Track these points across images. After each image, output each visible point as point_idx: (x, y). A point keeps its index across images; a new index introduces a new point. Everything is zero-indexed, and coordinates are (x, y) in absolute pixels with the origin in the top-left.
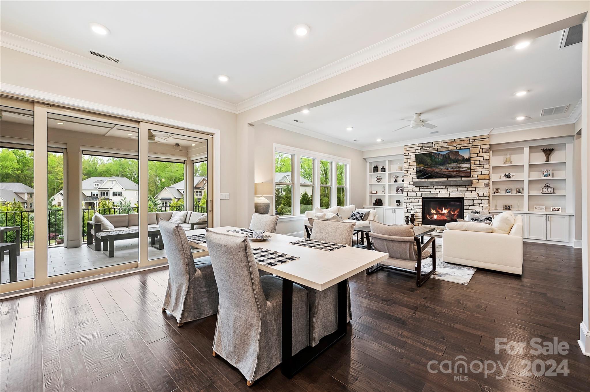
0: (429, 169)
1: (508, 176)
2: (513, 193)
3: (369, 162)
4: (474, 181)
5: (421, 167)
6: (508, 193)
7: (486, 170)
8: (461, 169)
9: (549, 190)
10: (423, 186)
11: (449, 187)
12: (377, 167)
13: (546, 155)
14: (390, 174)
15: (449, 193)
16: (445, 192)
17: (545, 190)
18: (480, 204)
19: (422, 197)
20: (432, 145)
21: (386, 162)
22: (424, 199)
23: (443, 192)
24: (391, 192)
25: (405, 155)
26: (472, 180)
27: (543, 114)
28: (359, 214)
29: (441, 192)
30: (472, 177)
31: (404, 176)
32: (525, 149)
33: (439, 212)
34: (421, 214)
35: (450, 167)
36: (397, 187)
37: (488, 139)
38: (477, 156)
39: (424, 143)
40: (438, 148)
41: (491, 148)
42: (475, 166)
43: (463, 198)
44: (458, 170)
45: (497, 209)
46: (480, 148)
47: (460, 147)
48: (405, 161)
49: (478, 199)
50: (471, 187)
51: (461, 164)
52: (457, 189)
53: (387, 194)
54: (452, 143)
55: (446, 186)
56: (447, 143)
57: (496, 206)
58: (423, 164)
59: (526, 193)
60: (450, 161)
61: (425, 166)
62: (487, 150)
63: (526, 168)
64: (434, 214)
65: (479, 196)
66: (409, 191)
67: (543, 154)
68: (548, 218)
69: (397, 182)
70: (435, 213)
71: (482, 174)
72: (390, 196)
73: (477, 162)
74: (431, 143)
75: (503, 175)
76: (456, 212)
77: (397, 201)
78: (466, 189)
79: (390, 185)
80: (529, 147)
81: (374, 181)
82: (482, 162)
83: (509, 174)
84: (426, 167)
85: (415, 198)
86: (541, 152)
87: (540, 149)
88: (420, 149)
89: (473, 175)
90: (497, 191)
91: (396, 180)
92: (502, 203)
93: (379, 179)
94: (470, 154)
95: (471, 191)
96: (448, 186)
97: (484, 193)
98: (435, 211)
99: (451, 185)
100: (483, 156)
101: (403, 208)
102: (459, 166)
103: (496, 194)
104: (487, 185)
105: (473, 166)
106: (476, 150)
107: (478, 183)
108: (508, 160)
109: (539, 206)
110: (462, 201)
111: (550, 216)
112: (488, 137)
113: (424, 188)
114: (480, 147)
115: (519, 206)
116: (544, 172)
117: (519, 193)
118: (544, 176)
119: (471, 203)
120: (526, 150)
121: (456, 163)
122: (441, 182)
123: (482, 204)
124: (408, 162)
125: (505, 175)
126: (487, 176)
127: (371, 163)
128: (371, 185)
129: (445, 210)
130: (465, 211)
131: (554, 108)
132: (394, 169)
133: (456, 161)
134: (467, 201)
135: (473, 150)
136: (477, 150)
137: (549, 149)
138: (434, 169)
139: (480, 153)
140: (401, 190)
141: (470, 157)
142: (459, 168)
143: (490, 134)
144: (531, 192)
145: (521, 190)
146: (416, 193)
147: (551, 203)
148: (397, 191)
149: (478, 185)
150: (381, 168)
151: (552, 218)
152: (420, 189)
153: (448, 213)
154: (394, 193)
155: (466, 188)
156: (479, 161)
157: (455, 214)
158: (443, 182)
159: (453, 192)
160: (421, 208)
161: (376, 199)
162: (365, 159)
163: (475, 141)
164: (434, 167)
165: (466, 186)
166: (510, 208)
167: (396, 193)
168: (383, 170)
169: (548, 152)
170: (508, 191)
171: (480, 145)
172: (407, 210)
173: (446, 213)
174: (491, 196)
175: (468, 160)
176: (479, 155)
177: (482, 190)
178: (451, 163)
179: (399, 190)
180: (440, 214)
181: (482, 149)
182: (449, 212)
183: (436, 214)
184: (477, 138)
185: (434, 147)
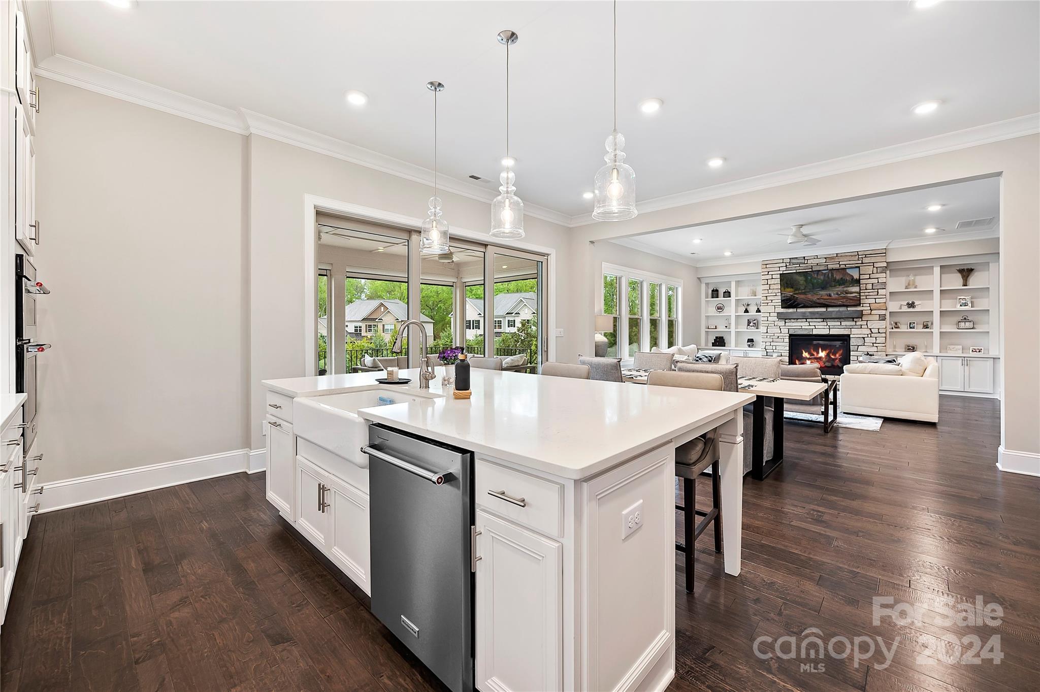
0: (802, 296)
1: (911, 305)
2: (919, 329)
3: (706, 283)
4: (864, 312)
5: (789, 292)
6: (911, 328)
7: (881, 297)
8: (849, 295)
9: (967, 324)
10: (790, 319)
11: (829, 320)
12: (717, 291)
13: (963, 277)
14: (737, 301)
15: (829, 329)
16: (823, 327)
17: (962, 324)
18: (873, 343)
19: (790, 334)
20: (803, 261)
21: (732, 283)
22: (792, 337)
23: (819, 327)
24: (739, 327)
25: (762, 274)
26: (862, 311)
27: (960, 225)
28: (706, 357)
29: (817, 327)
30: (863, 306)
31: (762, 304)
32: (934, 268)
33: (814, 355)
34: (788, 358)
35: (834, 292)
36: (748, 320)
37: (885, 254)
38: (868, 277)
39: (792, 258)
40: (812, 265)
41: (890, 267)
42: (866, 291)
43: (849, 336)
44: (844, 297)
45: (897, 350)
46: (874, 267)
47: (845, 265)
48: (763, 282)
49: (871, 337)
50: (861, 320)
51: (849, 287)
52: (841, 322)
53: (733, 329)
54: (833, 259)
55: (824, 319)
56: (825, 258)
57: (895, 347)
58: (792, 288)
59: (936, 329)
60: (834, 283)
61: (795, 291)
62: (883, 270)
63: (937, 294)
64: (806, 358)
65: (872, 333)
66: (770, 325)
67: (959, 276)
68: (966, 361)
69: (748, 312)
70: (808, 356)
71: (876, 303)
72: (737, 333)
73: (870, 286)
74: (803, 258)
75: (905, 303)
76: (837, 355)
77: (748, 339)
78: (853, 323)
79: (737, 317)
80: (941, 266)
81: (712, 311)
82: (876, 285)
83: (913, 303)
84: (797, 292)
85: (778, 335)
86: (956, 273)
87: (954, 269)
88: (786, 266)
89: (863, 304)
90: (896, 326)
91: (746, 309)
92: (903, 342)
93: (720, 309)
94: (860, 274)
95: (861, 325)
96: (828, 318)
97: (879, 329)
98: (809, 354)
99: (833, 316)
100: (877, 278)
101: (760, 349)
102: (847, 290)
103: (895, 330)
104: (882, 318)
105: (863, 291)
106: (867, 270)
107: (871, 314)
108: (911, 283)
109: (954, 346)
110: (847, 339)
111: (968, 359)
112: (884, 253)
113: (793, 321)
114: (873, 265)
115: (926, 346)
116: (961, 300)
117: (927, 328)
118: (961, 306)
119: (860, 342)
120: (937, 270)
121: (843, 286)
122: (817, 313)
123: (876, 343)
124: (767, 284)
125: (908, 304)
126: (883, 306)
127: (707, 284)
128: (707, 317)
129: (822, 352)
130: (852, 353)
131: (973, 221)
132: (744, 294)
133: (842, 282)
134: (855, 340)
135: (864, 270)
136: (869, 269)
137: (968, 269)
138: (809, 296)
139: (873, 273)
140: (755, 324)
141: (860, 279)
142: (846, 293)
143: (888, 247)
144: (942, 326)
145: (929, 324)
146: (780, 329)
147: (971, 342)
148: (748, 325)
149: (870, 318)
150: (724, 293)
151: (971, 362)
152: (785, 322)
153: (826, 356)
154: (743, 328)
155: (853, 321)
156: (872, 284)
157: (836, 359)
158: (821, 313)
159: (835, 327)
160: (788, 349)
161: (716, 337)
162: (699, 279)
163: (866, 257)
164: (809, 292)
165: (853, 318)
166: (914, 349)
167: (747, 329)
168: (727, 294)
169: (966, 273)
170: (911, 325)
171: (873, 263)
172: (767, 352)
173: (823, 356)
174: (888, 333)
175: (858, 282)
176: (872, 276)
177: (875, 324)
178: (835, 286)
179: (752, 324)
180: (816, 358)
181: (877, 268)
182: (828, 355)
183: (809, 359)
184: (868, 253)
185: (807, 263)
